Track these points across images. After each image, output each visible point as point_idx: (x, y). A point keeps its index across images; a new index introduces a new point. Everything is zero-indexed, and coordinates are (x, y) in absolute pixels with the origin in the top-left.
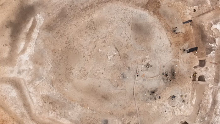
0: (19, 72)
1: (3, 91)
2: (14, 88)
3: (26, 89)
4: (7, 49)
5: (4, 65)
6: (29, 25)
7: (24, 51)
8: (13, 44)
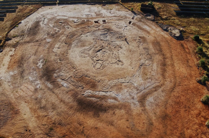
0: (133, 98)
1: (153, 108)
2: (147, 100)
3: (144, 91)
4: (117, 111)
5: (131, 111)
6: (94, 99)
7: (115, 99)
8: (112, 108)
